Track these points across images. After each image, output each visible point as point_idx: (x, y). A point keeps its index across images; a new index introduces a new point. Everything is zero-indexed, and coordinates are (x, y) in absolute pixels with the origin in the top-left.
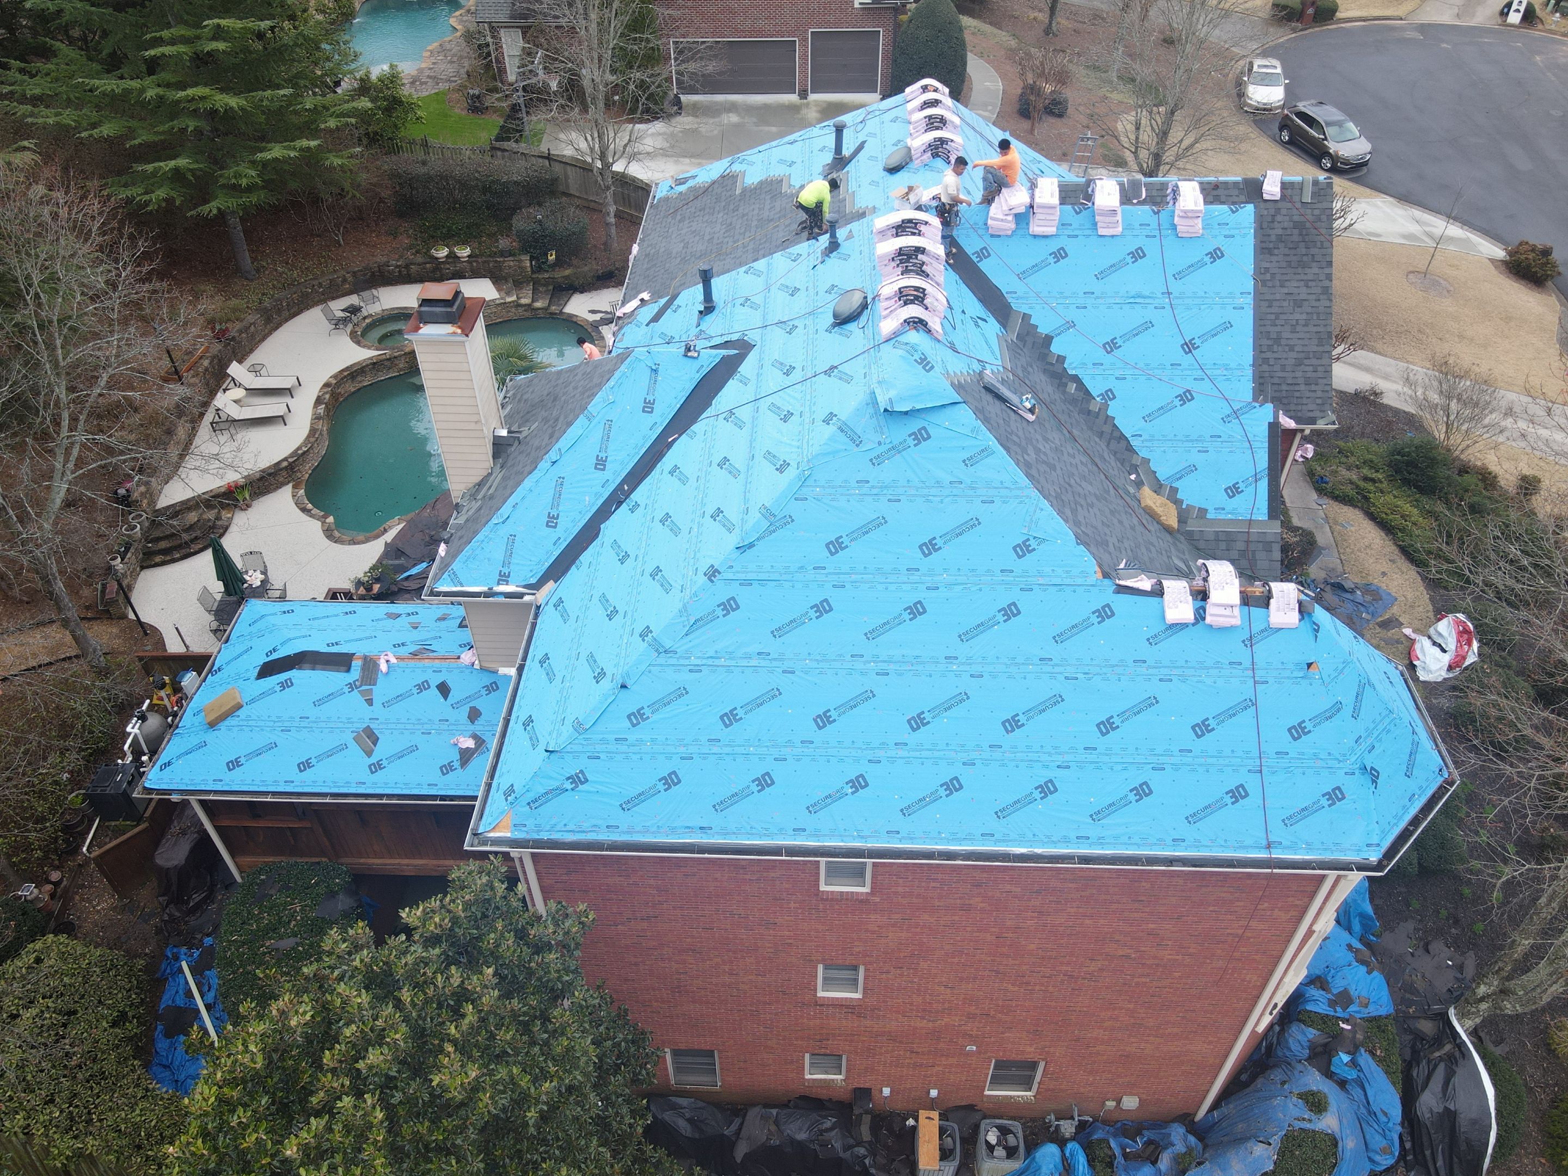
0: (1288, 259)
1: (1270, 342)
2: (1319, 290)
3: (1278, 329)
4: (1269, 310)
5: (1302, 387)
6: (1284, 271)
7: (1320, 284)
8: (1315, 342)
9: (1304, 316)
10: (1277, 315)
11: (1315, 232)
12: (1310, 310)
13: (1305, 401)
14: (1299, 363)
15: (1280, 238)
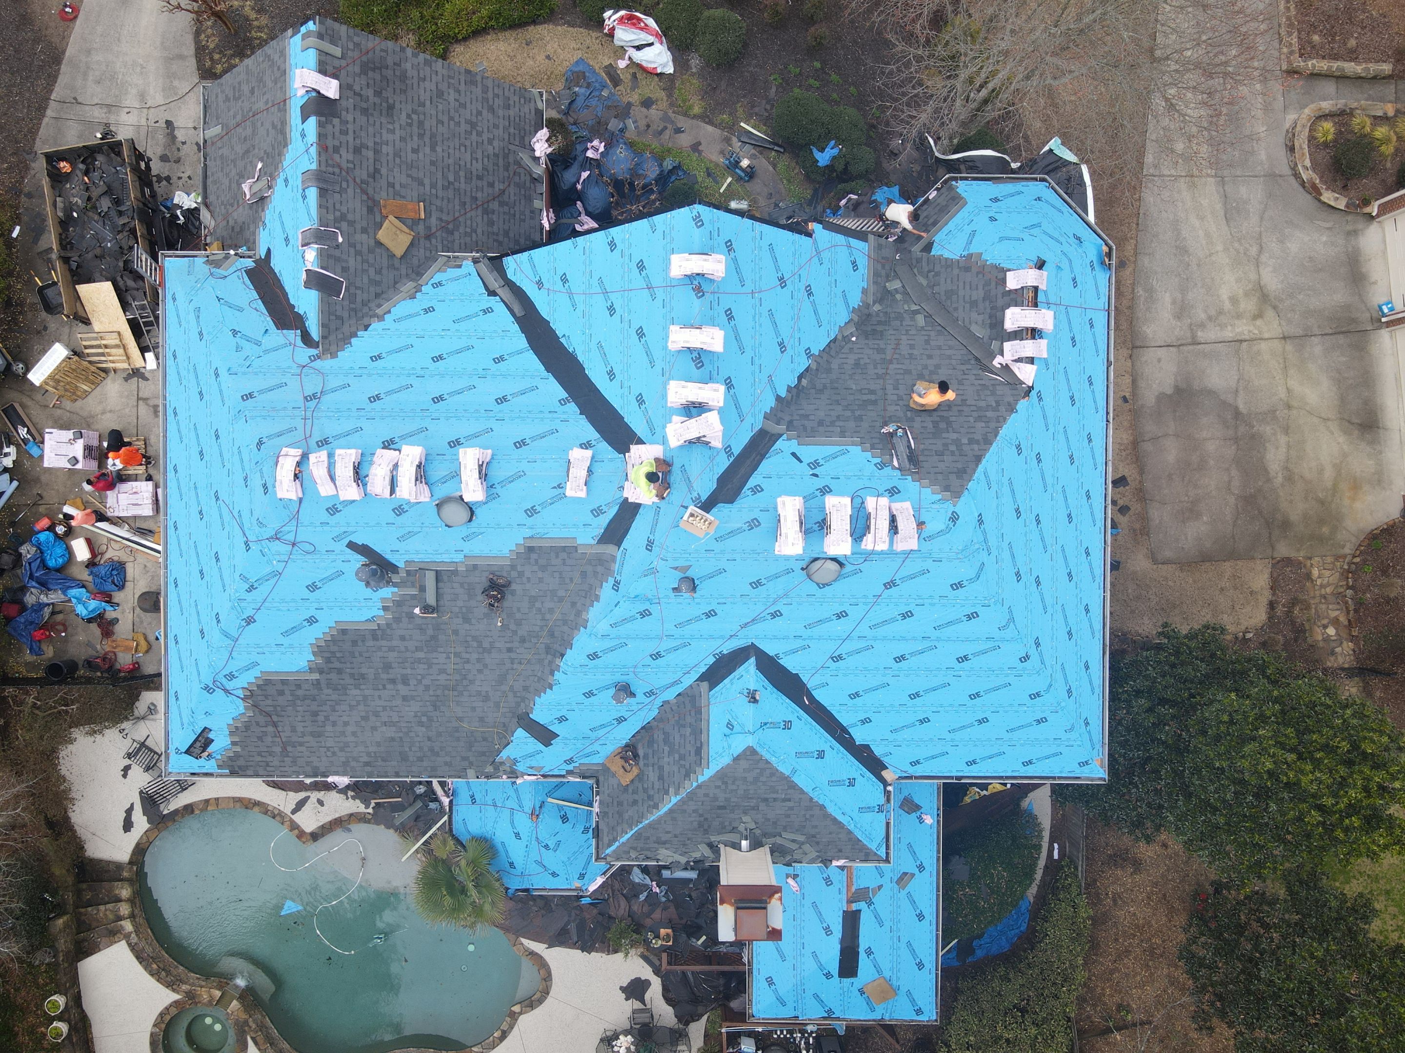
0: (398, 91)
1: (474, 133)
2: (427, 69)
3: (463, 121)
4: (446, 125)
5: (512, 113)
6: (410, 99)
7: (422, 65)
8: (473, 88)
9: (451, 91)
10: (451, 119)
11: (371, 54)
12: (446, 84)
13: (522, 114)
14: (491, 109)
15: (378, 93)
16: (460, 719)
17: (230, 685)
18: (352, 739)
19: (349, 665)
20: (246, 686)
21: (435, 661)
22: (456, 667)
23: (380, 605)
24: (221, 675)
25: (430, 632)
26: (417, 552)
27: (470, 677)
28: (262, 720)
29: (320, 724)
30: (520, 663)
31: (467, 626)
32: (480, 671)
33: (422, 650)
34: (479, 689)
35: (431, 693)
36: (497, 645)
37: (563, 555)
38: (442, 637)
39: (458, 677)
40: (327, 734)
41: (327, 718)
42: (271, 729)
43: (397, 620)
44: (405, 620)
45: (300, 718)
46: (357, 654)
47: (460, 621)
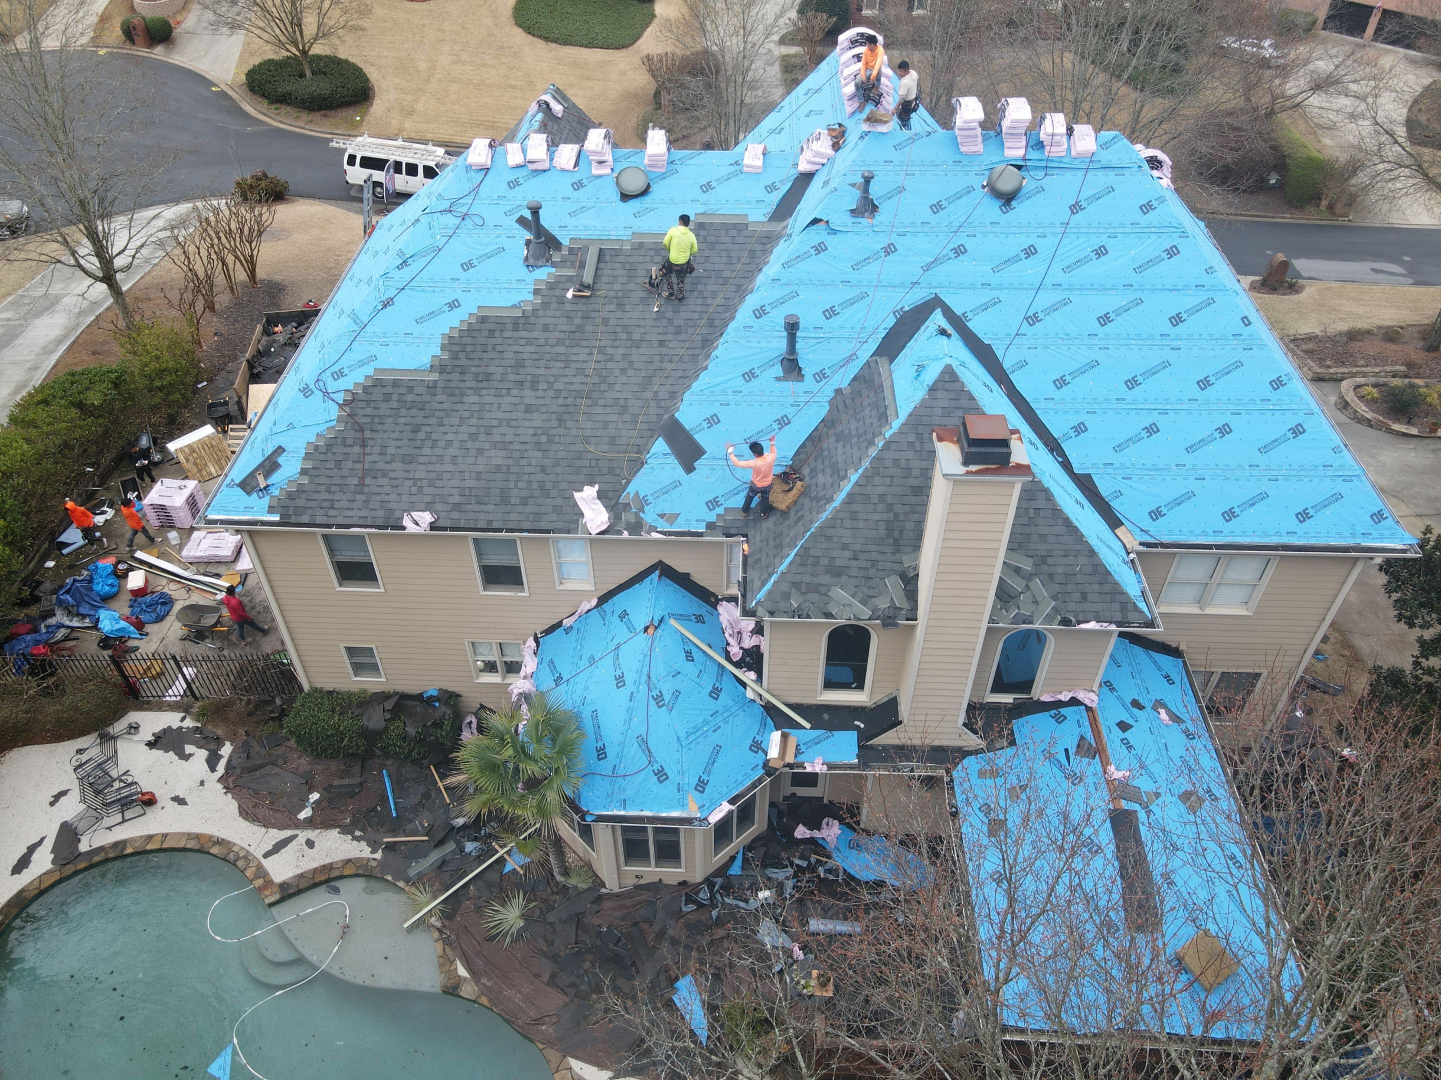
16: (586, 440)
17: (332, 386)
18: (450, 467)
19: (476, 362)
20: (351, 387)
21: (575, 358)
22: (598, 365)
23: (531, 288)
24: (328, 373)
25: (578, 321)
26: (586, 229)
27: (611, 380)
28: (351, 434)
29: (418, 443)
30: (671, 361)
31: (619, 314)
32: (623, 371)
33: (563, 344)
34: (618, 395)
35: (561, 401)
36: (648, 337)
37: (733, 233)
38: (589, 328)
39: (596, 380)
40: (421, 459)
41: (429, 434)
42: (357, 449)
43: (545, 305)
44: (554, 306)
45: (396, 435)
46: (489, 348)
47: (613, 307)
